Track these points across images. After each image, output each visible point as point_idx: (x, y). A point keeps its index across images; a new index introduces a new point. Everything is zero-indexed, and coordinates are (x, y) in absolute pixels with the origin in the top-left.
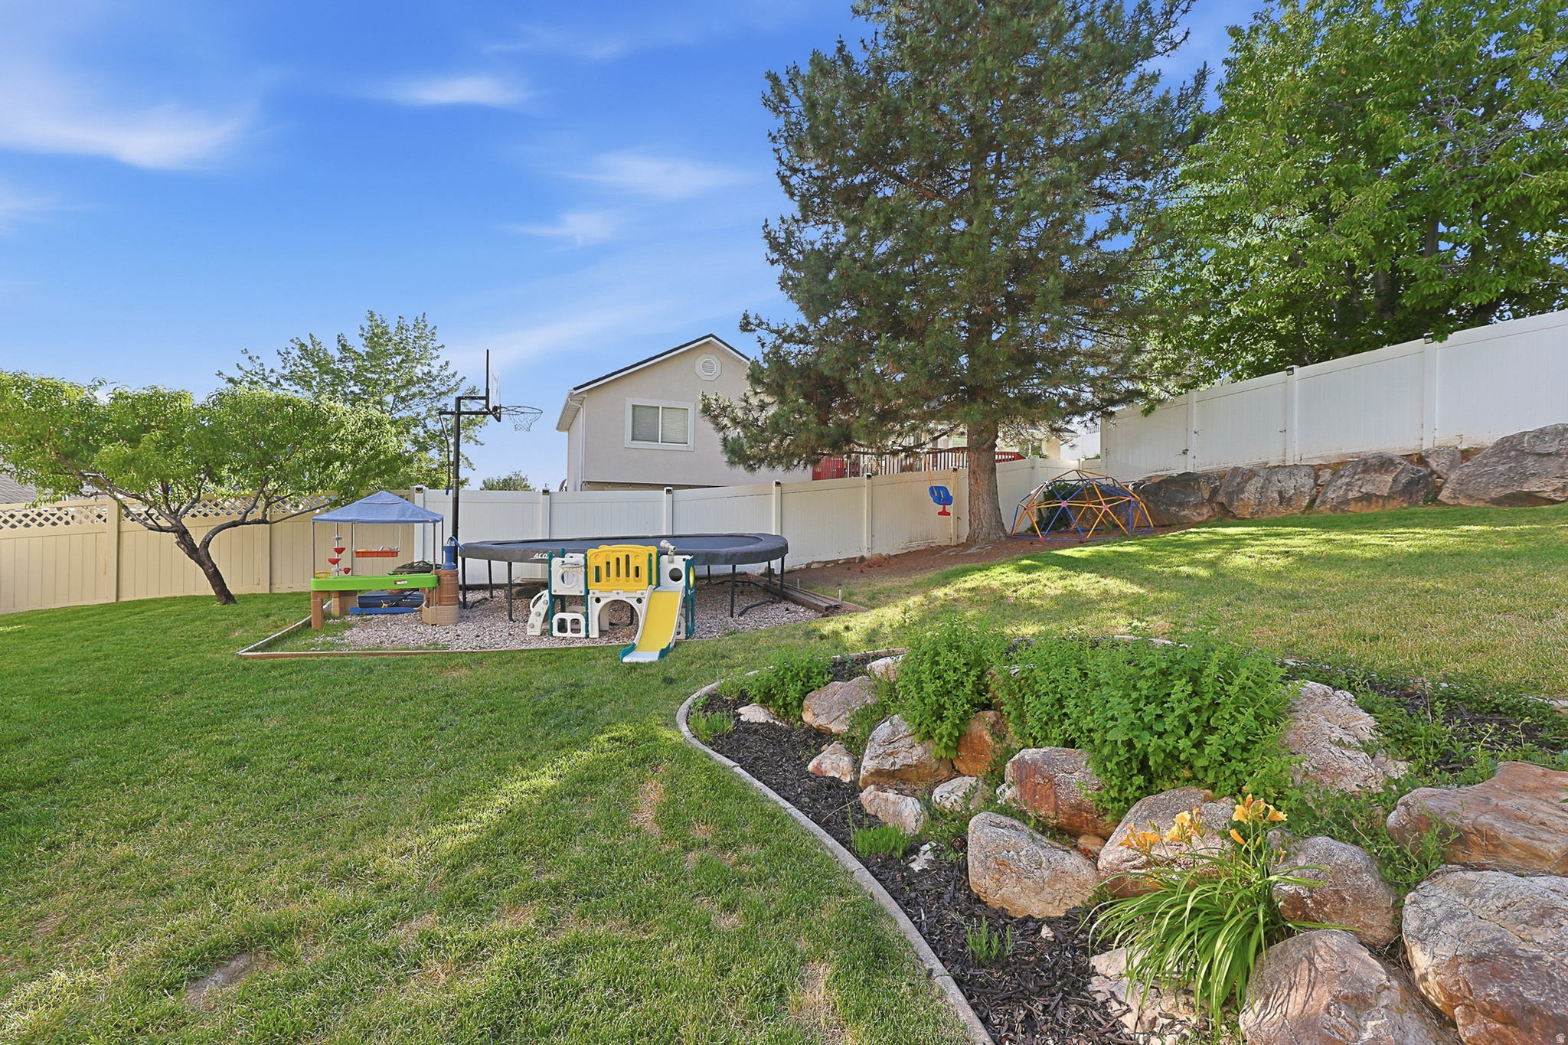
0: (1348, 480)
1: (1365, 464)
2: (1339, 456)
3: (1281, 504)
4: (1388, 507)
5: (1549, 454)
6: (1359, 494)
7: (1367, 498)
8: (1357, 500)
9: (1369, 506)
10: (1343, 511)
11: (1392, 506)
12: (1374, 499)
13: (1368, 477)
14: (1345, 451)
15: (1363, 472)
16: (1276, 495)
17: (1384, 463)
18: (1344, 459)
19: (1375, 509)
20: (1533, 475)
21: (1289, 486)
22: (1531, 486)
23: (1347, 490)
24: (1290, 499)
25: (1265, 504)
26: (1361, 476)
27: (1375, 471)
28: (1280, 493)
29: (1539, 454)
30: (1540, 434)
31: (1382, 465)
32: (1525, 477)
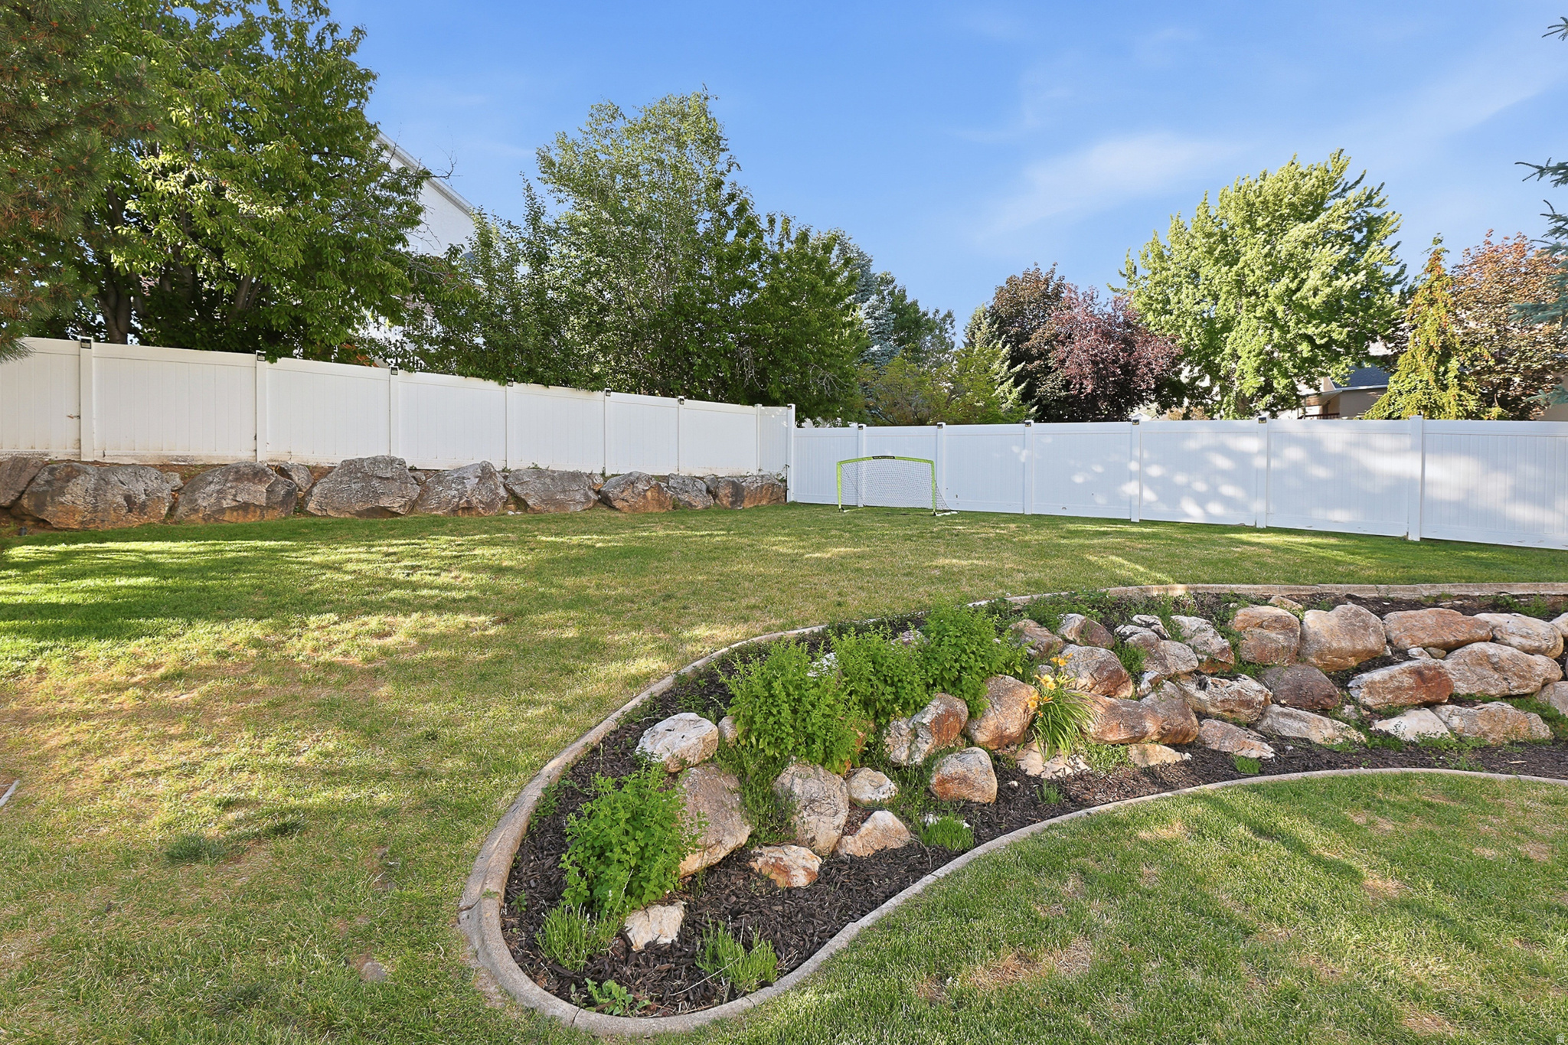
0: (218, 487)
1: (237, 472)
2: (159, 457)
3: (130, 511)
4: (268, 517)
5: (388, 478)
6: (234, 504)
7: (245, 507)
8: (233, 509)
9: (245, 516)
10: (216, 520)
11: (271, 517)
12: (252, 508)
13: (241, 486)
14: (166, 452)
15: (236, 480)
16: (120, 500)
17: (257, 474)
18: (165, 461)
19: (252, 519)
20: (383, 494)
21: (138, 489)
22: (384, 502)
23: (219, 500)
24: (143, 505)
25: (105, 510)
26: (234, 484)
27: (248, 480)
28: (128, 498)
29: (380, 478)
30: (375, 461)
31: (255, 474)
32: (377, 496)
